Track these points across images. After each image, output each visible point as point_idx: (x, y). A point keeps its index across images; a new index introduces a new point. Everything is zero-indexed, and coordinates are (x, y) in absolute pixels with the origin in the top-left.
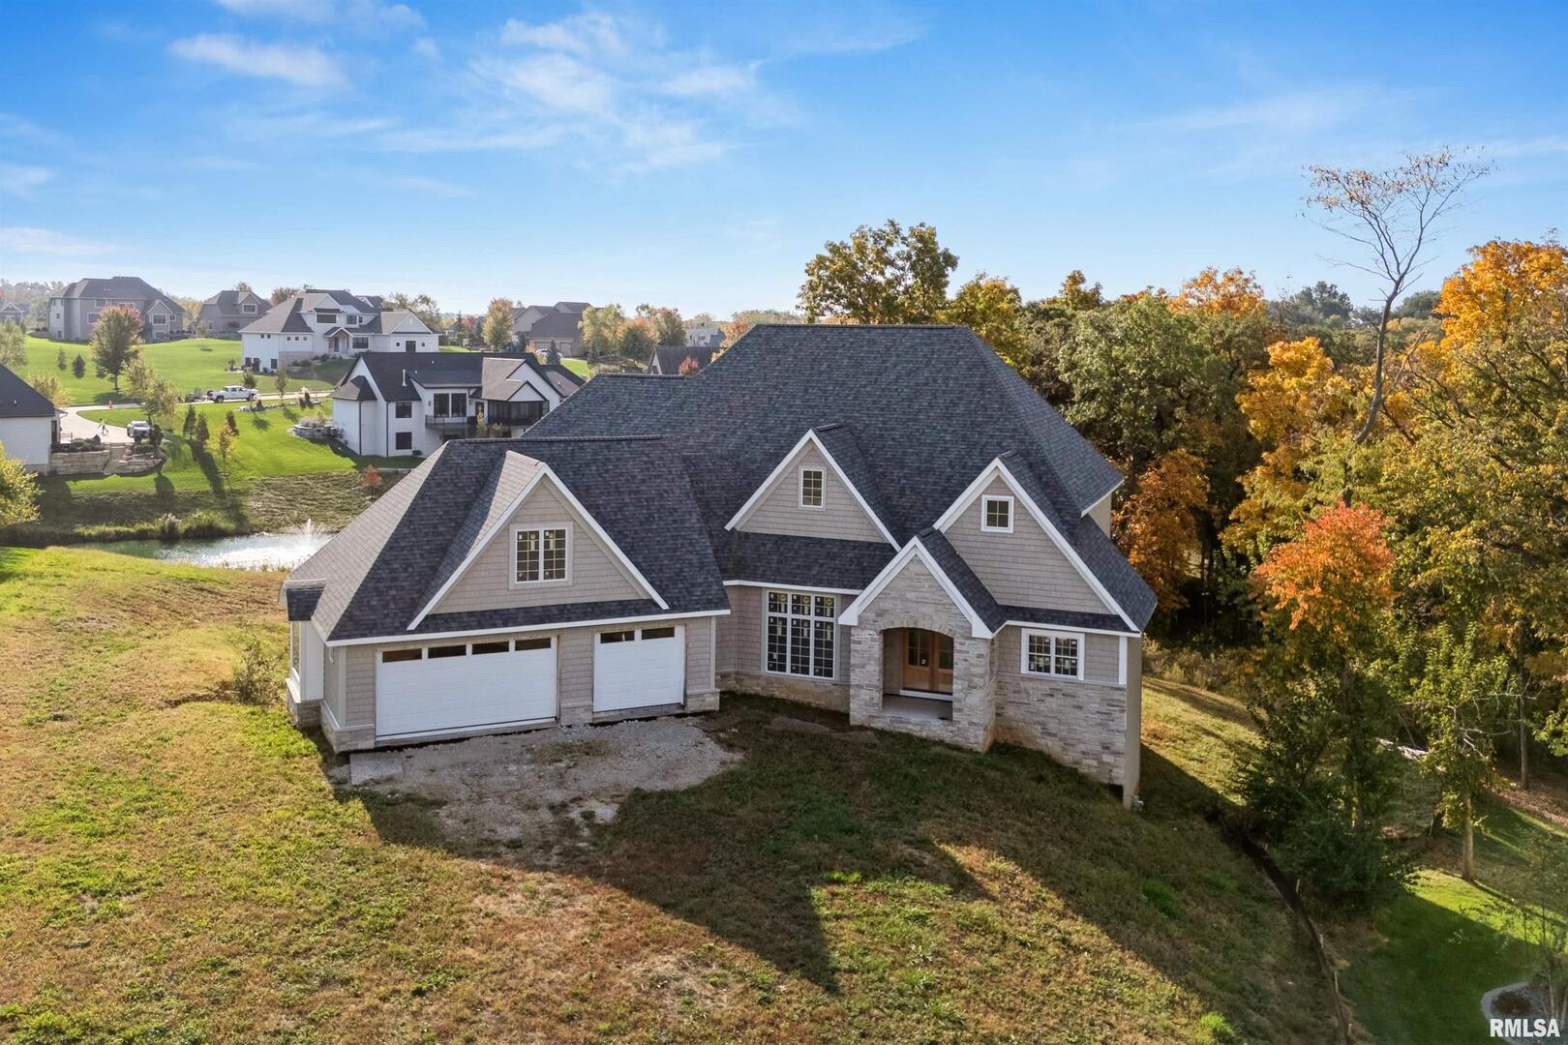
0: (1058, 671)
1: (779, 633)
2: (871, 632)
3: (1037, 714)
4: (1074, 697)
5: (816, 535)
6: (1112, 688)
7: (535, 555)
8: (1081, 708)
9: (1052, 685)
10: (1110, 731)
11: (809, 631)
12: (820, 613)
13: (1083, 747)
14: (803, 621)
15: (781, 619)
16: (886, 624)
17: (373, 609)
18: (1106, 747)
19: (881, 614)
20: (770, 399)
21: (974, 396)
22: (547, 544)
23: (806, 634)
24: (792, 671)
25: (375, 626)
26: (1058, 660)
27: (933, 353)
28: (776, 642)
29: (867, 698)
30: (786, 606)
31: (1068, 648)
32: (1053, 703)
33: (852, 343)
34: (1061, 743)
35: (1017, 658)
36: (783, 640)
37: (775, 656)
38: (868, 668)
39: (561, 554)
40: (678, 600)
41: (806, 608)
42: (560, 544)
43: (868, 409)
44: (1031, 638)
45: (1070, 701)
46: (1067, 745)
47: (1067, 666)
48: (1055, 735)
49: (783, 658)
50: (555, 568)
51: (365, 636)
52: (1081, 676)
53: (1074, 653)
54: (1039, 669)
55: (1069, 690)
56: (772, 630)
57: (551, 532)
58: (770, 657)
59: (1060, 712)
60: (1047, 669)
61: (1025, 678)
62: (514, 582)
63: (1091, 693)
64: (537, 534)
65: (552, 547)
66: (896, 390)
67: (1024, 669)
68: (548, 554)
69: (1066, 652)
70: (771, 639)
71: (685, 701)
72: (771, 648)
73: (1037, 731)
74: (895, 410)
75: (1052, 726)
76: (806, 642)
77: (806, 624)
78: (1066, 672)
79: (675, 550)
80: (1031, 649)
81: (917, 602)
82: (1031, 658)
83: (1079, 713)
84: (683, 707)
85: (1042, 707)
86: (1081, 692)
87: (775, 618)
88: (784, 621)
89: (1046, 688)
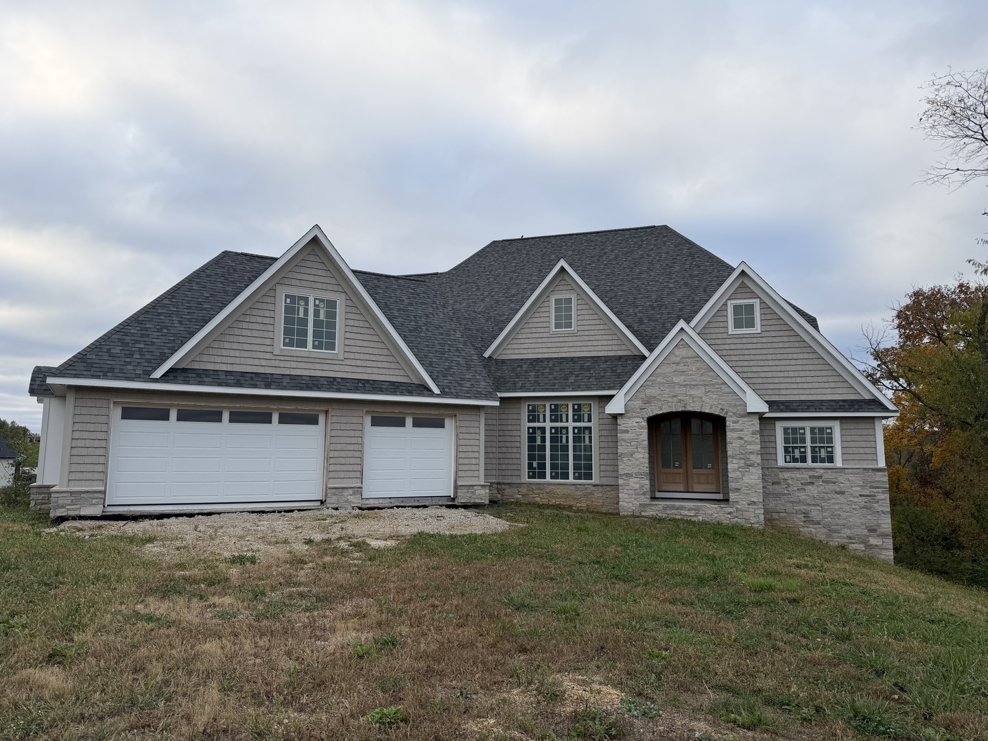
0: (814, 460)
1: (539, 442)
2: (638, 420)
3: (799, 502)
4: (835, 483)
5: (568, 355)
6: (873, 469)
7: (304, 322)
8: (842, 493)
9: (811, 473)
10: (874, 513)
11: (567, 438)
12: (578, 418)
13: (848, 532)
14: (562, 428)
15: (539, 428)
16: (655, 410)
17: (113, 356)
18: (872, 530)
19: (648, 401)
20: (511, 278)
21: (686, 260)
22: (316, 313)
23: (564, 441)
24: (552, 477)
25: (112, 370)
26: (813, 448)
27: (642, 241)
28: (535, 451)
29: (637, 486)
30: (544, 416)
31: (823, 437)
32: (813, 490)
33: (573, 243)
34: (825, 530)
35: (772, 451)
36: (543, 448)
37: (535, 464)
38: (636, 455)
39: (332, 325)
40: (449, 387)
41: (564, 416)
42: (331, 315)
43: (596, 276)
44: (786, 430)
45: (831, 487)
46: (831, 531)
47: (823, 454)
48: (819, 523)
49: (543, 466)
50: (325, 337)
51: (98, 377)
52: (838, 463)
53: (830, 440)
54: (795, 460)
55: (829, 476)
56: (532, 439)
57: (322, 301)
58: (530, 466)
59: (823, 499)
60: (804, 460)
61: (783, 469)
62: (280, 346)
63: (852, 478)
64: (306, 300)
65: (322, 316)
66: (618, 264)
67: (781, 462)
68: (317, 323)
69: (822, 441)
70: (531, 448)
71: (456, 492)
72: (531, 458)
73: (799, 520)
74: (619, 274)
75: (815, 514)
76: (566, 448)
77: (564, 431)
78: (822, 461)
79: (443, 353)
80: (786, 441)
81: (685, 385)
82: (786, 450)
83: (842, 499)
84: (453, 499)
85: (802, 496)
86: (841, 478)
87: (534, 428)
88: (543, 430)
89: (805, 476)
